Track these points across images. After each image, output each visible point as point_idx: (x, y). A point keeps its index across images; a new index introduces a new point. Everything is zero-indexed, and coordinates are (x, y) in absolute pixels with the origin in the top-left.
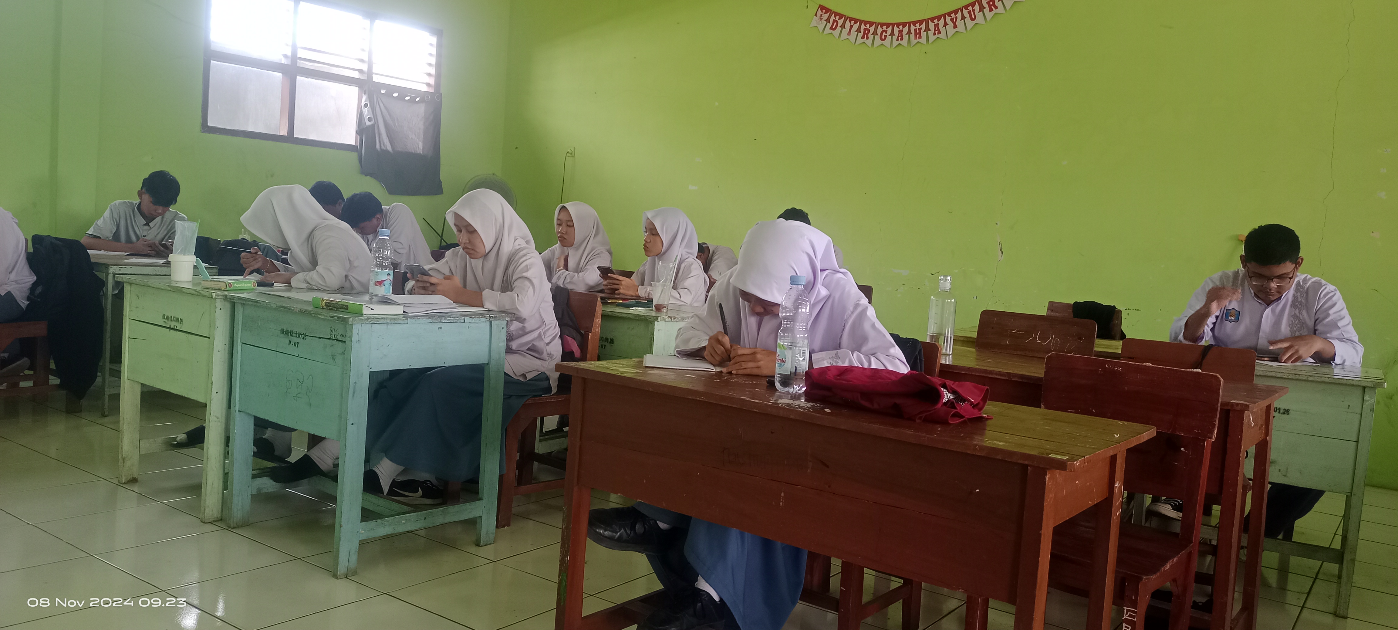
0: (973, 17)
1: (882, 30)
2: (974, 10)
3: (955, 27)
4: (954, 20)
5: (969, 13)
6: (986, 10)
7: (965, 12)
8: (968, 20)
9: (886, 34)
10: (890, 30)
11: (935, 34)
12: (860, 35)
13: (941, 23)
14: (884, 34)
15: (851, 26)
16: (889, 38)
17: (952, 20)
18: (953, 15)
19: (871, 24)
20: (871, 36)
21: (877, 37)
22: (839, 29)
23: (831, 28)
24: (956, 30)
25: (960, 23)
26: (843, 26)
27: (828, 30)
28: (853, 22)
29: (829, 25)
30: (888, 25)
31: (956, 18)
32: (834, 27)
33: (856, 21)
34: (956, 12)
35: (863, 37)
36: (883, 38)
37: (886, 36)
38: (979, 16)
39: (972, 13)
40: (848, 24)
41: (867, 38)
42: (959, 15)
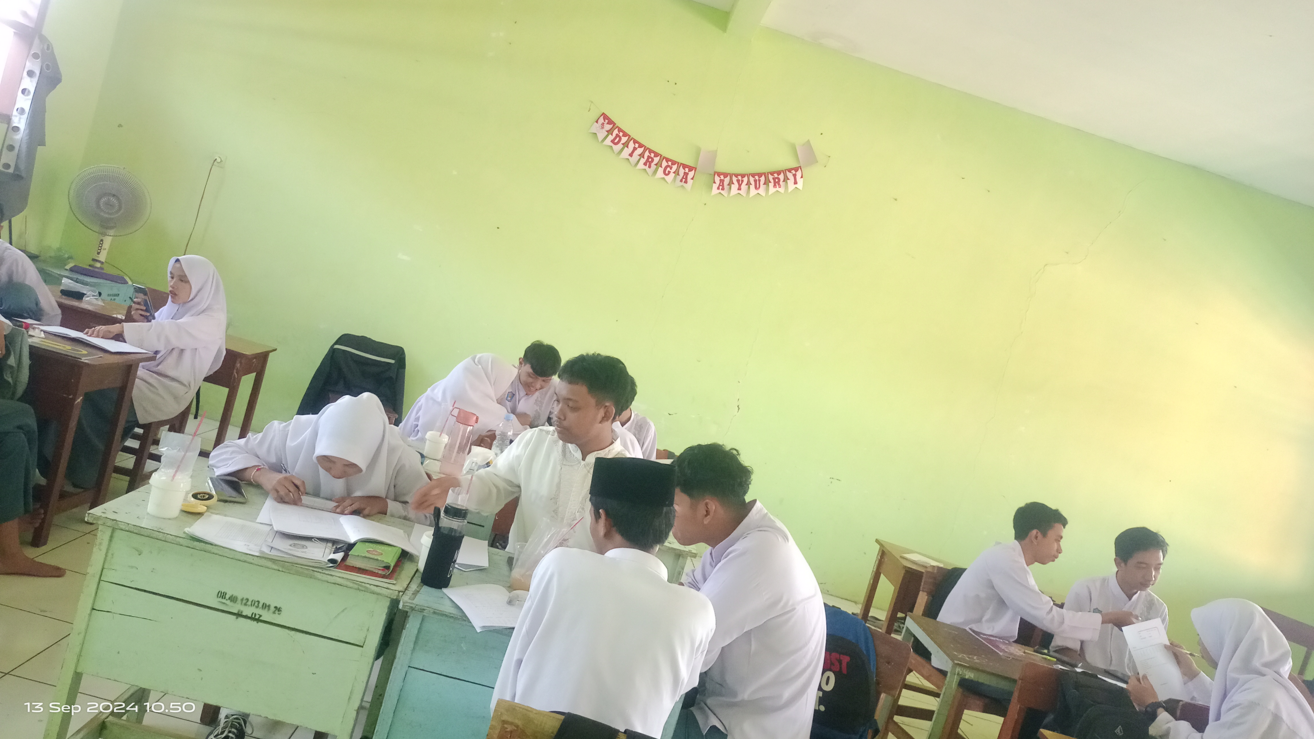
0: (758, 187)
1: (667, 164)
2: (760, 181)
3: (739, 189)
4: (740, 182)
5: (755, 181)
6: (771, 185)
7: (752, 180)
8: (752, 187)
9: (670, 170)
10: (675, 167)
11: (718, 188)
12: (643, 161)
13: (727, 180)
14: (668, 169)
15: (635, 149)
16: (672, 175)
17: (738, 181)
18: (740, 178)
19: (657, 155)
20: (653, 164)
21: (661, 170)
22: (620, 146)
23: (613, 141)
24: (739, 192)
25: (744, 186)
26: (626, 145)
27: (608, 141)
28: (637, 145)
29: (611, 138)
30: (674, 163)
31: (742, 181)
32: (616, 141)
33: (641, 146)
34: (743, 176)
35: (645, 164)
36: (667, 172)
37: (669, 172)
38: (763, 187)
39: (758, 182)
40: (631, 145)
41: (650, 167)
42: (745, 179)
